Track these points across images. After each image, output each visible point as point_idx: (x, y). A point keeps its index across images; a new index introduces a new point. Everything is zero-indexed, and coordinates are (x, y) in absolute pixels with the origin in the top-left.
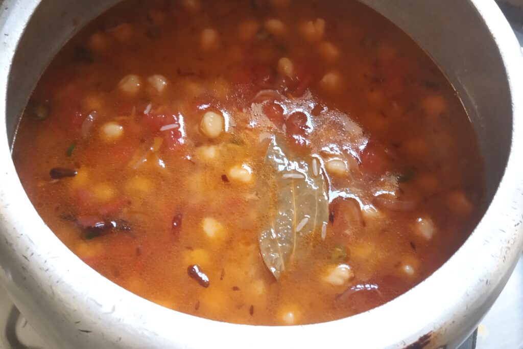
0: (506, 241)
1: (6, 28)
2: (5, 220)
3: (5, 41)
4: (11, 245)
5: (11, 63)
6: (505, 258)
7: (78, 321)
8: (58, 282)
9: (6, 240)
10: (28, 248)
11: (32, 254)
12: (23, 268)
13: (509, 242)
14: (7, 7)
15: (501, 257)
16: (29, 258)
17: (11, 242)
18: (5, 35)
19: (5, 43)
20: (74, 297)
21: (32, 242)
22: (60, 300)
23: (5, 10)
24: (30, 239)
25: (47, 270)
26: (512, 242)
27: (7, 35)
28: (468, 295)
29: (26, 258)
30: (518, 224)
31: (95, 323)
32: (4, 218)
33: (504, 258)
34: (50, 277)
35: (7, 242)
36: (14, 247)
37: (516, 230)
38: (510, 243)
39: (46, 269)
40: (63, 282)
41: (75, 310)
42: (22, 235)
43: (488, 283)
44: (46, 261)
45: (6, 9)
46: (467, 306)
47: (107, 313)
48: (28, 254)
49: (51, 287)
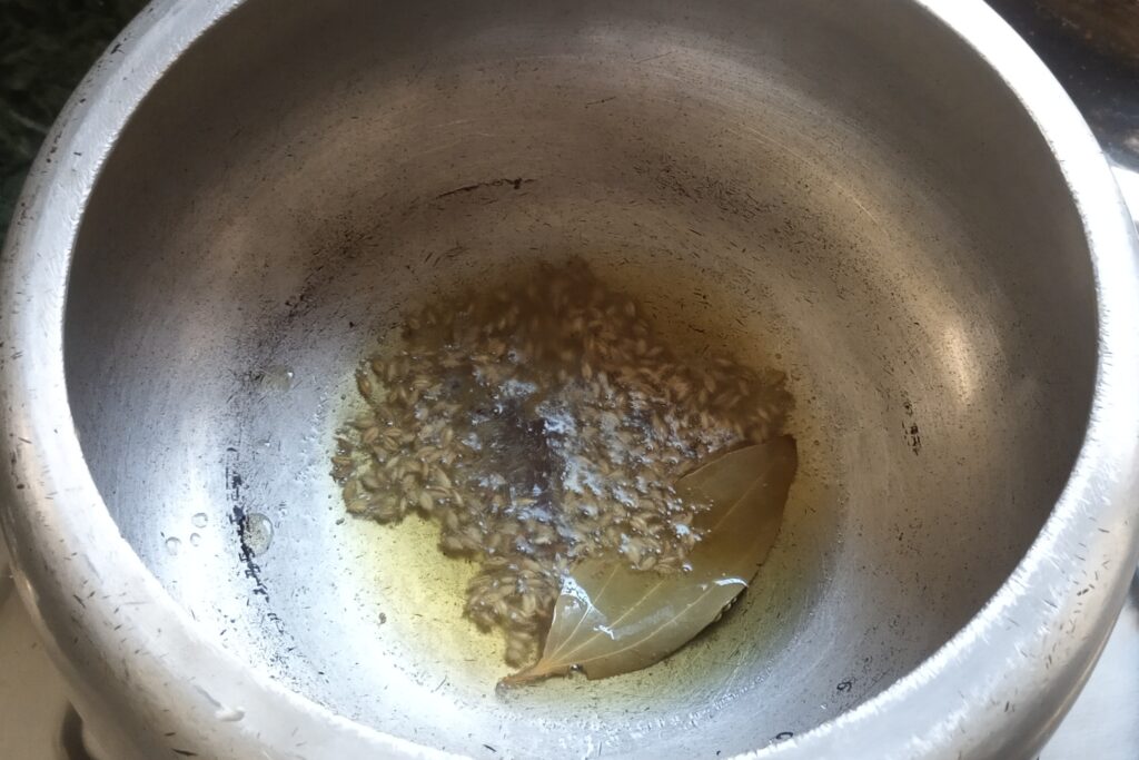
0: (1055, 623)
1: (79, 141)
2: (46, 523)
3: (75, 166)
4: (53, 572)
5: (82, 211)
6: (1050, 658)
7: (170, 731)
8: (137, 652)
9: (45, 562)
10: (85, 582)
11: (92, 594)
12: (74, 620)
13: (1061, 628)
14: (85, 97)
15: (1043, 657)
16: (85, 602)
17: (54, 567)
18: (76, 153)
19: (74, 170)
20: (166, 685)
21: (94, 570)
22: (140, 689)
23: (80, 104)
24: (90, 564)
25: (119, 627)
26: (1068, 627)
27: (79, 154)
28: (964, 731)
29: (80, 600)
30: (1086, 591)
31: (206, 739)
32: (43, 521)
33: (1048, 661)
34: (123, 641)
35: (46, 567)
36: (59, 578)
37: (1080, 604)
38: (1064, 630)
39: (115, 625)
40: (147, 653)
41: (165, 711)
42: (75, 554)
43: (1010, 708)
44: (117, 610)
45: (83, 101)
46: (960, 753)
47: (228, 720)
48: (83, 594)
49: (124, 661)
